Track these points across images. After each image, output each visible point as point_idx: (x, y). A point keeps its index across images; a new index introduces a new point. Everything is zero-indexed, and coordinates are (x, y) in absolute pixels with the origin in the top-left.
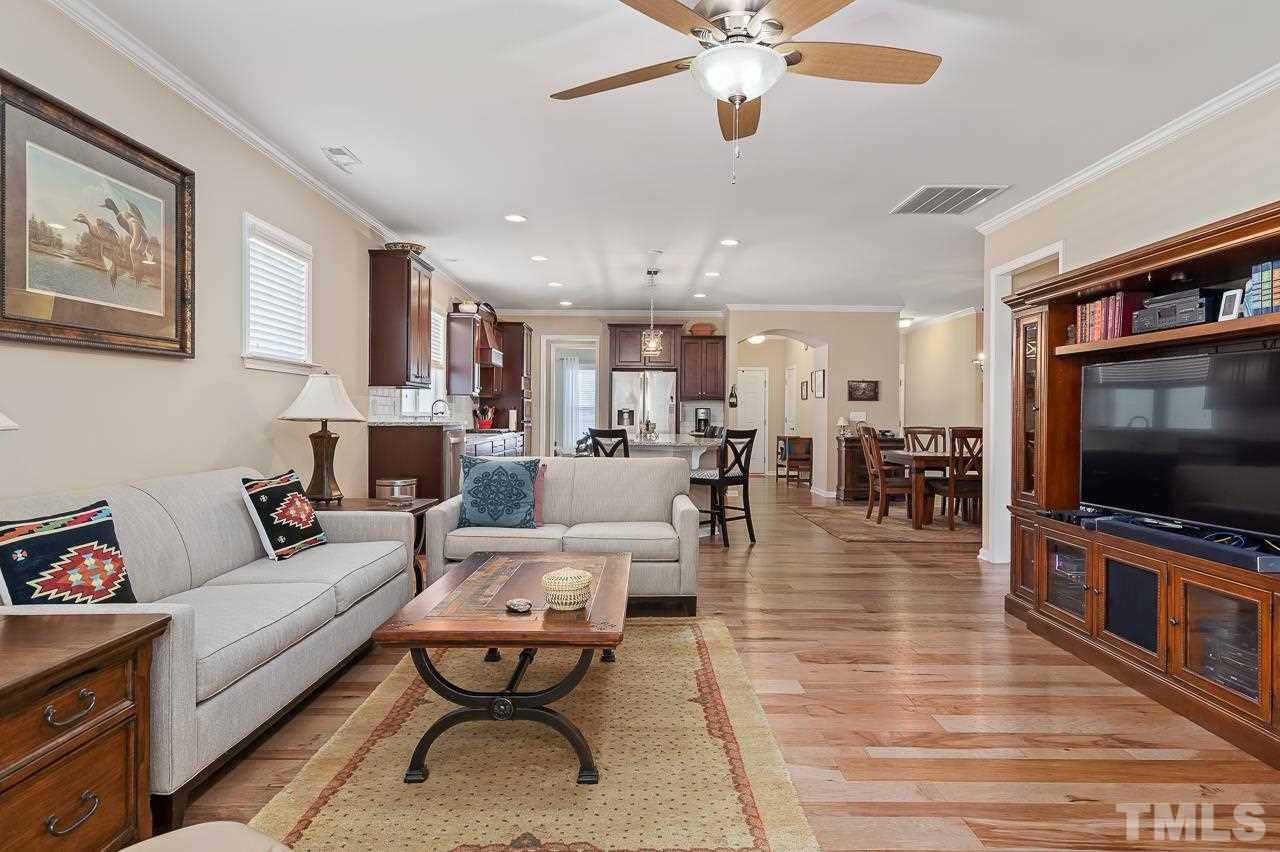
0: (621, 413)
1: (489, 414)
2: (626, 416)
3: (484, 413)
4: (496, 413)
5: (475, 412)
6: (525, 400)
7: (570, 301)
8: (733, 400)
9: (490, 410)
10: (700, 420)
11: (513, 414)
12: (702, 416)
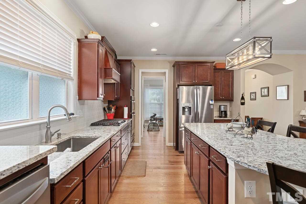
0: (184, 108)
1: (113, 110)
2: (186, 110)
3: (109, 109)
4: (116, 109)
5: (104, 109)
6: (132, 101)
7: (156, 49)
8: (243, 101)
9: (113, 108)
10: (222, 111)
11: (126, 109)
12: (222, 109)
